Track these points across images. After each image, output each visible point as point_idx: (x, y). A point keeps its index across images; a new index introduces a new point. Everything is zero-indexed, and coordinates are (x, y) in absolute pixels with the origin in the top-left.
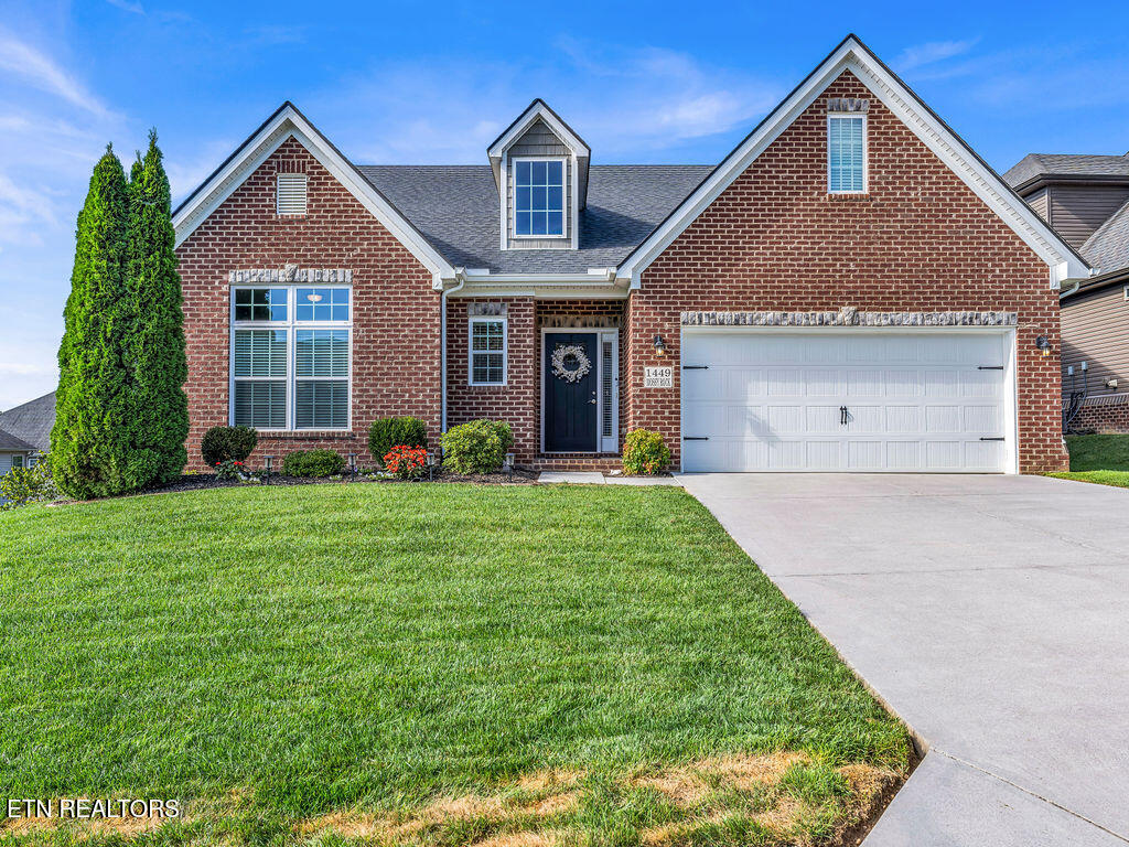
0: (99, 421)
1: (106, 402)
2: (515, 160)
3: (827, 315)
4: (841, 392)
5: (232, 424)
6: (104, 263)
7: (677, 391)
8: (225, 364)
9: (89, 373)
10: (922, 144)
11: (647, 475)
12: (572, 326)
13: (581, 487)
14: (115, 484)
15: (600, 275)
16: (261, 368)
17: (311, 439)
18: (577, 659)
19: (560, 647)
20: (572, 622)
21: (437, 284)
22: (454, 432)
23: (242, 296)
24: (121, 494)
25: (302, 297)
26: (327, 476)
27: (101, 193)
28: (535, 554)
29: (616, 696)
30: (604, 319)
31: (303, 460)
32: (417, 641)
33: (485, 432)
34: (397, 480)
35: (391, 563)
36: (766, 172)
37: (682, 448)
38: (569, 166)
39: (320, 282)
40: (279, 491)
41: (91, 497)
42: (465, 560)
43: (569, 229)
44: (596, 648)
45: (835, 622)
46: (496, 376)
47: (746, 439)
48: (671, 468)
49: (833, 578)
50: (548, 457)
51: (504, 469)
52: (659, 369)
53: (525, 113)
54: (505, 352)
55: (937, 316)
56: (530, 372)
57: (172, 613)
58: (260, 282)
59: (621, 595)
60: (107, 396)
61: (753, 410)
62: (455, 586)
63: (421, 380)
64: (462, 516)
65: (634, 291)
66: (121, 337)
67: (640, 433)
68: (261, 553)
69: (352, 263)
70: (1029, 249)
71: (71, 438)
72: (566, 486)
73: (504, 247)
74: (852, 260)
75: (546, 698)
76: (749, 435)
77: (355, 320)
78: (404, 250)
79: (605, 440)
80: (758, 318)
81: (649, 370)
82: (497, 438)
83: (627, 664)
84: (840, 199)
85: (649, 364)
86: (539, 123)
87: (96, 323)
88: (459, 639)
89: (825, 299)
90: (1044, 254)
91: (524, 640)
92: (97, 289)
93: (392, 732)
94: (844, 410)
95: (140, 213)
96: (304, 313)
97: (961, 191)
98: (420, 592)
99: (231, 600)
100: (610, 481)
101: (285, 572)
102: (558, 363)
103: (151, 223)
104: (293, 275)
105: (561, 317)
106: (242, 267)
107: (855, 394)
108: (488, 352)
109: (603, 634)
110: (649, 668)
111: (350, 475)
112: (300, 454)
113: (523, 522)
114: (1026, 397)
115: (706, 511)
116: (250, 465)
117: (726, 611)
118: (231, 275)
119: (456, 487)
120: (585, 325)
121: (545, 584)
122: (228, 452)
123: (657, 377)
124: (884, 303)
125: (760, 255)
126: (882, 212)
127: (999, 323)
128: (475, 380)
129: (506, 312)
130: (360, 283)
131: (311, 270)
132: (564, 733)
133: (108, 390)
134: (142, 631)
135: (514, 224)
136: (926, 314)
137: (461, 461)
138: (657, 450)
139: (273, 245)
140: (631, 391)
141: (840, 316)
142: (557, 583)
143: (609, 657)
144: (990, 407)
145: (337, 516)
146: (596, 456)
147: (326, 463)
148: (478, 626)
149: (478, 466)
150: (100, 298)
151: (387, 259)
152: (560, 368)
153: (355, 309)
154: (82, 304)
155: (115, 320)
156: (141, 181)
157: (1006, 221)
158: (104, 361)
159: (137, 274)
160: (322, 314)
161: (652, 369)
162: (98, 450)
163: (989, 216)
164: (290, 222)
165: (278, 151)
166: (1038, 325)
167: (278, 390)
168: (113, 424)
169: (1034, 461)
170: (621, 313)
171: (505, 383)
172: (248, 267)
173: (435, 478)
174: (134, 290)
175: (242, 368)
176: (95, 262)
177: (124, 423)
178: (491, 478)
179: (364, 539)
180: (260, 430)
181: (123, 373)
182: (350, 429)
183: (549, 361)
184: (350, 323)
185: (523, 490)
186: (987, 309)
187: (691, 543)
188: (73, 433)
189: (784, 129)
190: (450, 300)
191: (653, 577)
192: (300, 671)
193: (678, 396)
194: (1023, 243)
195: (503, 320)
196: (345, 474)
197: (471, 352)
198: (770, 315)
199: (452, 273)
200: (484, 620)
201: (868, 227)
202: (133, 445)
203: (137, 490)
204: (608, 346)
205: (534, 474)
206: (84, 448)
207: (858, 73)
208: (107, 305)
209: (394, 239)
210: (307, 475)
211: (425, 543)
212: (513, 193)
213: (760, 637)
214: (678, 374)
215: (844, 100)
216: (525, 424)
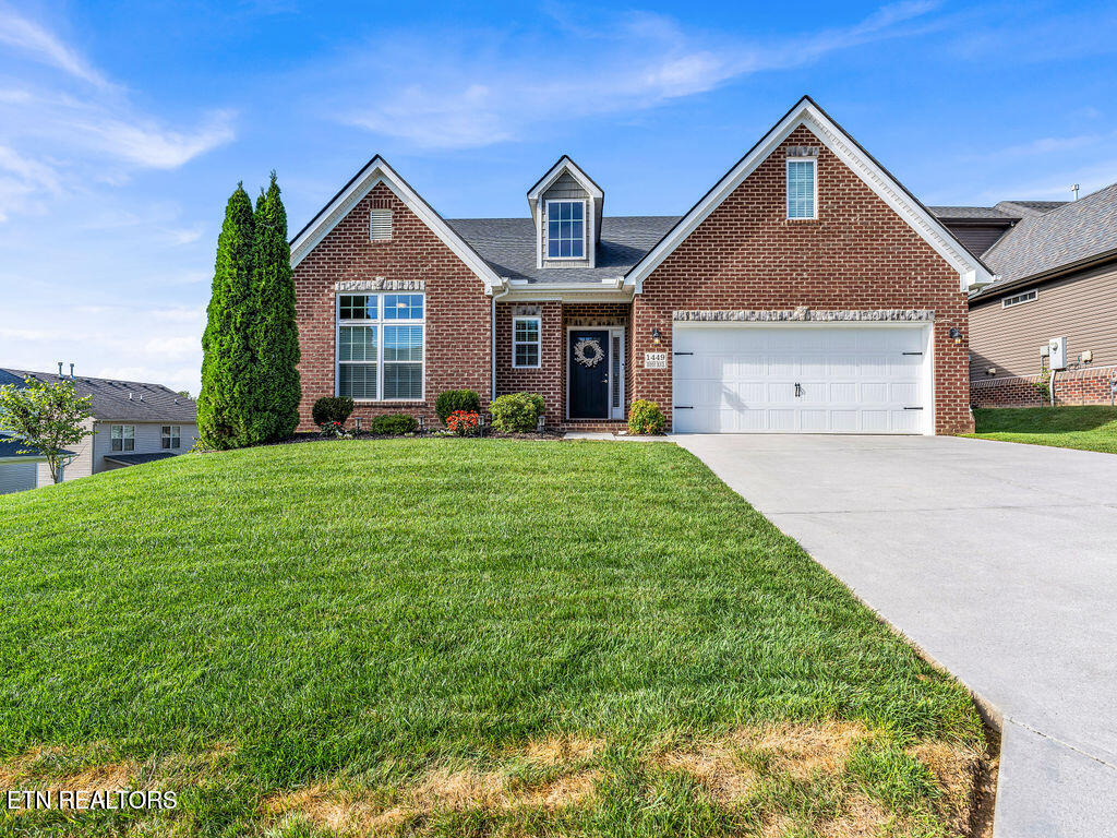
0: (231, 390)
1: (236, 376)
2: (547, 202)
3: (786, 312)
4: (795, 372)
5: (337, 395)
6: (235, 270)
7: (670, 371)
8: (332, 352)
9: (223, 354)
10: (860, 181)
11: (648, 434)
12: (590, 325)
13: (597, 442)
14: (243, 437)
15: (610, 284)
16: (358, 354)
17: (394, 407)
18: (594, 593)
19: (578, 580)
20: (589, 555)
21: (488, 290)
22: (499, 400)
23: (345, 301)
24: (249, 446)
25: (390, 302)
26: (403, 433)
27: (233, 218)
28: (558, 492)
29: (633, 637)
30: (614, 319)
31: (385, 422)
32: (445, 571)
33: (523, 401)
34: (455, 436)
35: (437, 500)
36: (738, 203)
37: (673, 415)
38: (588, 206)
39: (402, 289)
40: (361, 443)
41: (226, 448)
42: (499, 497)
43: (588, 252)
44: (612, 581)
45: (834, 556)
46: (533, 361)
47: (722, 408)
48: (665, 430)
49: (819, 516)
50: (571, 422)
51: (538, 429)
52: (656, 354)
53: (555, 166)
54: (539, 343)
55: (871, 313)
56: (558, 357)
57: (239, 540)
58: (357, 290)
59: (633, 529)
60: (237, 372)
61: (728, 385)
62: (488, 519)
63: (476, 363)
64: (500, 462)
65: (637, 295)
66: (248, 327)
67: (641, 402)
68: (332, 490)
69: (426, 276)
70: (944, 261)
71: (210, 403)
72: (585, 441)
73: (539, 267)
74: (805, 270)
75: (562, 637)
76: (724, 405)
77: (427, 318)
78: (464, 265)
79: (615, 409)
80: (733, 315)
81: (648, 355)
82: (532, 405)
83: (643, 599)
84: (796, 223)
85: (649, 350)
86: (566, 174)
87: (229, 316)
88: (484, 570)
89: (785, 301)
90: (956, 264)
91: (544, 572)
92: (230, 291)
93: (400, 673)
94: (798, 385)
95: (263, 234)
96: (389, 314)
97: (892, 218)
98: (457, 526)
99: (293, 531)
100: (619, 438)
101: (347, 506)
102: (580, 352)
103: (271, 241)
104: (382, 285)
105: (582, 318)
106: (344, 279)
107: (807, 373)
108: (527, 342)
109: (618, 567)
110: (665, 605)
111: (420, 433)
112: (385, 417)
113: (549, 467)
114: (941, 375)
115: (698, 460)
116: (349, 426)
117: (730, 545)
118: (337, 285)
119: (500, 441)
120: (599, 324)
121: (566, 519)
122: (331, 416)
123: (654, 360)
124: (831, 304)
125: (734, 266)
126: (828, 233)
127: (920, 318)
128: (517, 364)
129: (540, 313)
130: (431, 290)
131: (395, 281)
132: (580, 684)
133: (237, 366)
134: (205, 558)
135: (547, 249)
136: (863, 311)
137: (504, 423)
138: (654, 415)
139: (367, 262)
140: (635, 371)
141: (796, 313)
142: (576, 518)
143: (625, 591)
144: (910, 383)
145: (400, 462)
146: (608, 422)
147: (402, 424)
148: (503, 557)
149: (517, 427)
150: (232, 297)
151: (451, 272)
152: (581, 357)
153: (427, 310)
154: (219, 302)
155: (243, 314)
156: (264, 210)
157: (926, 240)
158: (235, 345)
159: (260, 279)
160: (404, 314)
161: (651, 354)
162: (229, 412)
163: (913, 236)
164: (380, 245)
165: (371, 193)
166: (951, 320)
167: (371, 371)
168: (241, 393)
169: (947, 424)
170: (626, 315)
171: (539, 366)
172: (348, 279)
173: (485, 436)
174: (257, 291)
175: (344, 354)
176: (228, 269)
177: (250, 392)
178: (527, 435)
179: (416, 480)
180: (356, 400)
181: (249, 354)
182: (423, 400)
183: (572, 351)
184: (424, 320)
185: (552, 444)
186: (911, 308)
187: (689, 485)
188: (211, 399)
189: (753, 170)
190: (499, 304)
191: (660, 513)
192: (331, 600)
193: (671, 375)
194: (939, 257)
195: (538, 319)
196: (417, 433)
197: (515, 343)
198: (742, 313)
199: (499, 282)
200: (508, 552)
201: (818, 245)
202: (257, 409)
203: (260, 443)
204: (616, 340)
205: (561, 434)
206: (219, 411)
207: (809, 126)
208: (237, 303)
209: (457, 257)
210: (388, 433)
211: (467, 483)
212: (547, 226)
213: (770, 572)
214: (670, 358)
215: (799, 147)
216: (554, 396)
